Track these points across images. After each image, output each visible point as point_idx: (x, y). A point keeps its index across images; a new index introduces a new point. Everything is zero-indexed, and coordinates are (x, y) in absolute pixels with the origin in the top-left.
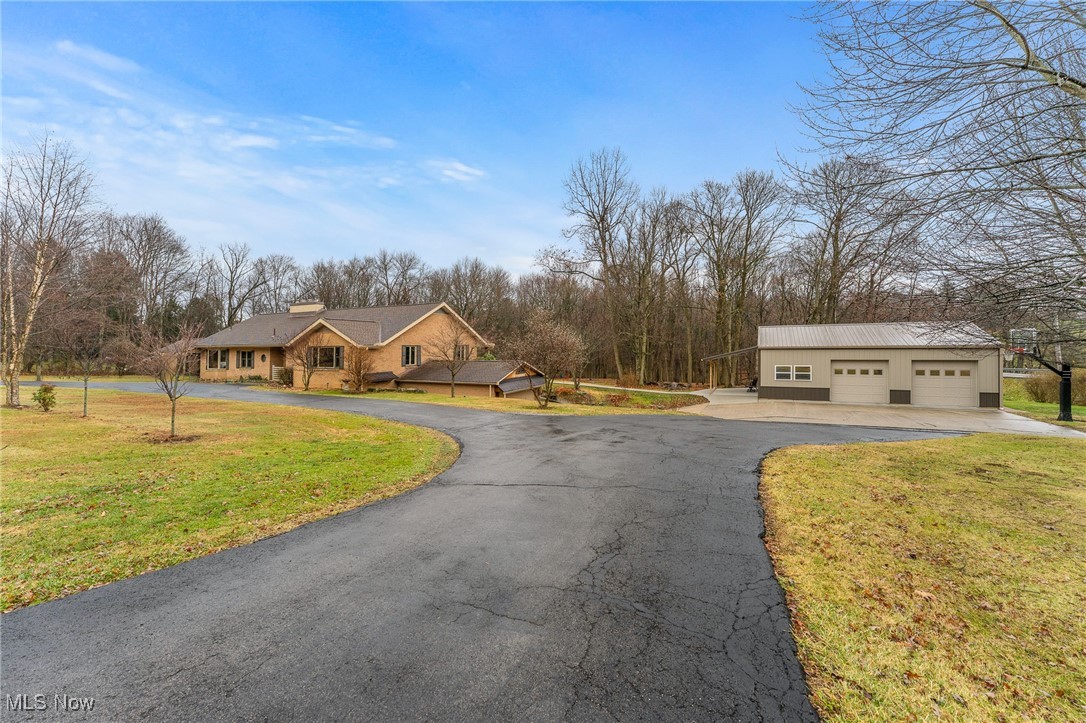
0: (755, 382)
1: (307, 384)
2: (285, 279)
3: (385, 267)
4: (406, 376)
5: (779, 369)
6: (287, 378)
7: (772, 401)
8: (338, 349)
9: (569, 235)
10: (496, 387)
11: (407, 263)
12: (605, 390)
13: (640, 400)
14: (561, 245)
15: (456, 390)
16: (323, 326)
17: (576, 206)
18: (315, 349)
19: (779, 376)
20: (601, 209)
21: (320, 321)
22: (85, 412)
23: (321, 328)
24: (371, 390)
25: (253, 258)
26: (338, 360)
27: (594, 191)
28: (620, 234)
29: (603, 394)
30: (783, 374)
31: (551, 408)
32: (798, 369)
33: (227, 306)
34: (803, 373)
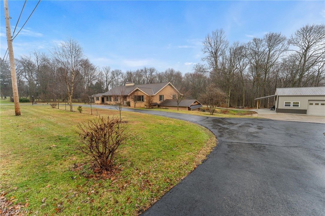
0: (274, 107)
1: (135, 106)
2: (120, 76)
3: (146, 72)
4: (161, 104)
5: (286, 103)
6: (129, 104)
7: (284, 114)
8: (142, 96)
9: (204, 60)
10: (189, 107)
11: (152, 71)
12: (220, 109)
13: (232, 112)
14: (202, 63)
15: (179, 108)
16: (138, 89)
17: (207, 50)
18: (136, 96)
19: (286, 105)
20: (215, 50)
21: (137, 88)
22: (92, 113)
23: (137, 90)
24: (153, 108)
25: (111, 70)
26: (142, 99)
27: (213, 44)
28: (220, 59)
29: (220, 110)
30: (288, 104)
31: (214, 115)
32: (294, 103)
33: (106, 84)
34: (296, 105)
